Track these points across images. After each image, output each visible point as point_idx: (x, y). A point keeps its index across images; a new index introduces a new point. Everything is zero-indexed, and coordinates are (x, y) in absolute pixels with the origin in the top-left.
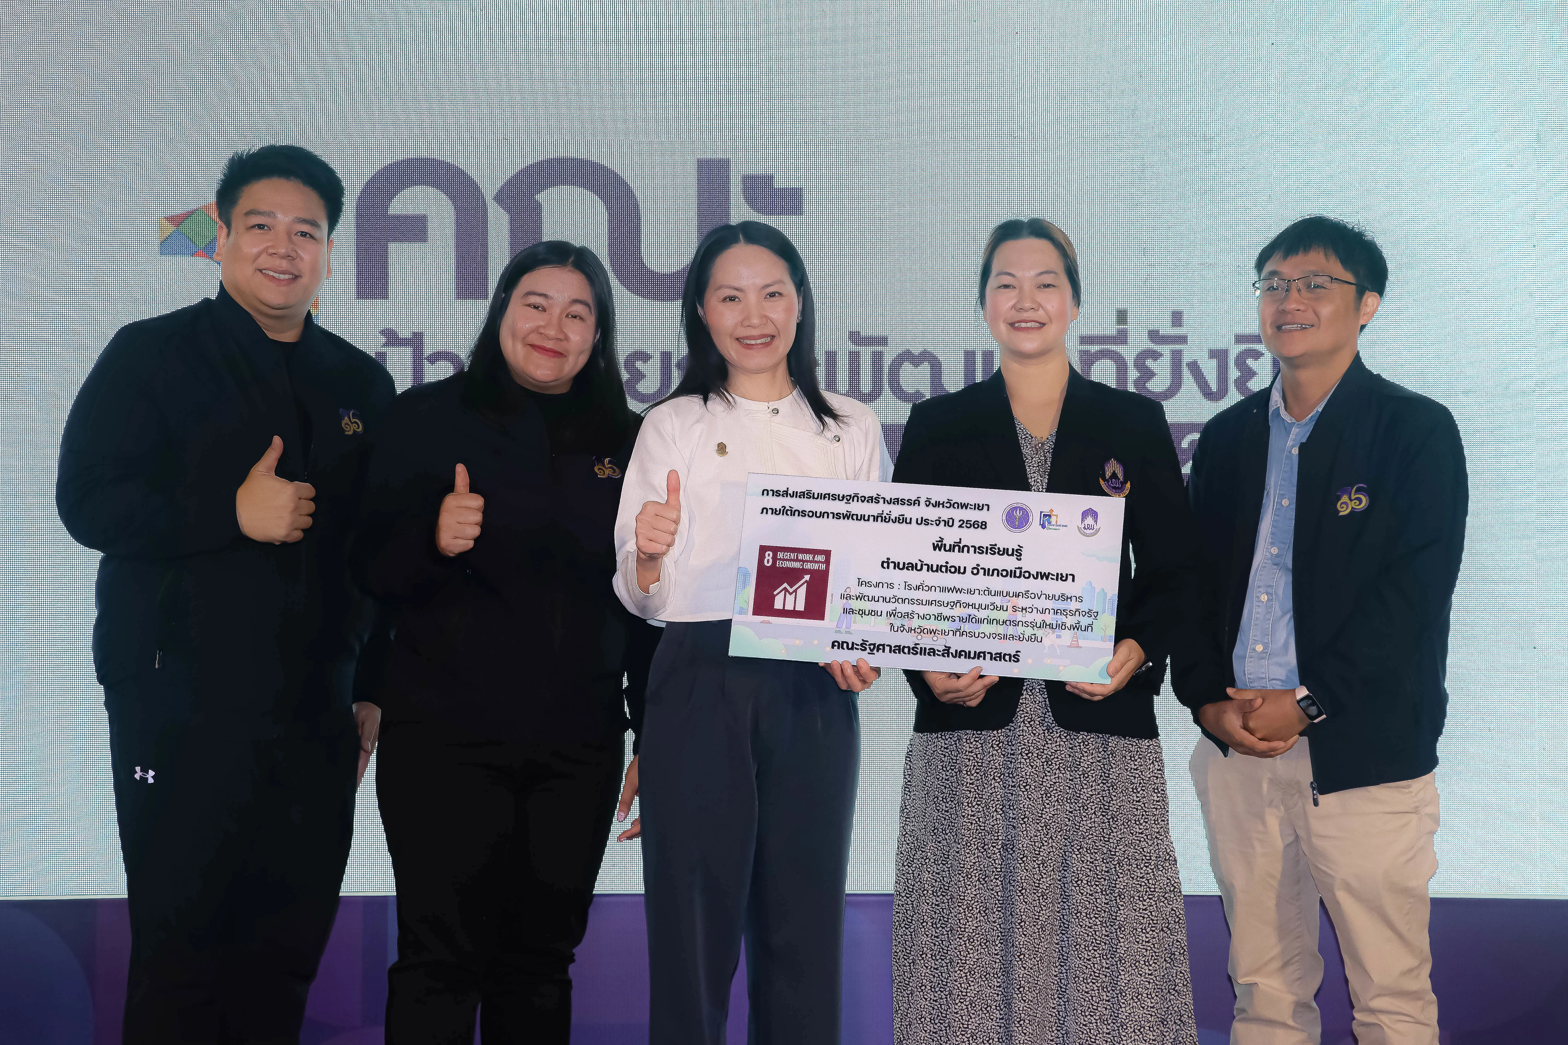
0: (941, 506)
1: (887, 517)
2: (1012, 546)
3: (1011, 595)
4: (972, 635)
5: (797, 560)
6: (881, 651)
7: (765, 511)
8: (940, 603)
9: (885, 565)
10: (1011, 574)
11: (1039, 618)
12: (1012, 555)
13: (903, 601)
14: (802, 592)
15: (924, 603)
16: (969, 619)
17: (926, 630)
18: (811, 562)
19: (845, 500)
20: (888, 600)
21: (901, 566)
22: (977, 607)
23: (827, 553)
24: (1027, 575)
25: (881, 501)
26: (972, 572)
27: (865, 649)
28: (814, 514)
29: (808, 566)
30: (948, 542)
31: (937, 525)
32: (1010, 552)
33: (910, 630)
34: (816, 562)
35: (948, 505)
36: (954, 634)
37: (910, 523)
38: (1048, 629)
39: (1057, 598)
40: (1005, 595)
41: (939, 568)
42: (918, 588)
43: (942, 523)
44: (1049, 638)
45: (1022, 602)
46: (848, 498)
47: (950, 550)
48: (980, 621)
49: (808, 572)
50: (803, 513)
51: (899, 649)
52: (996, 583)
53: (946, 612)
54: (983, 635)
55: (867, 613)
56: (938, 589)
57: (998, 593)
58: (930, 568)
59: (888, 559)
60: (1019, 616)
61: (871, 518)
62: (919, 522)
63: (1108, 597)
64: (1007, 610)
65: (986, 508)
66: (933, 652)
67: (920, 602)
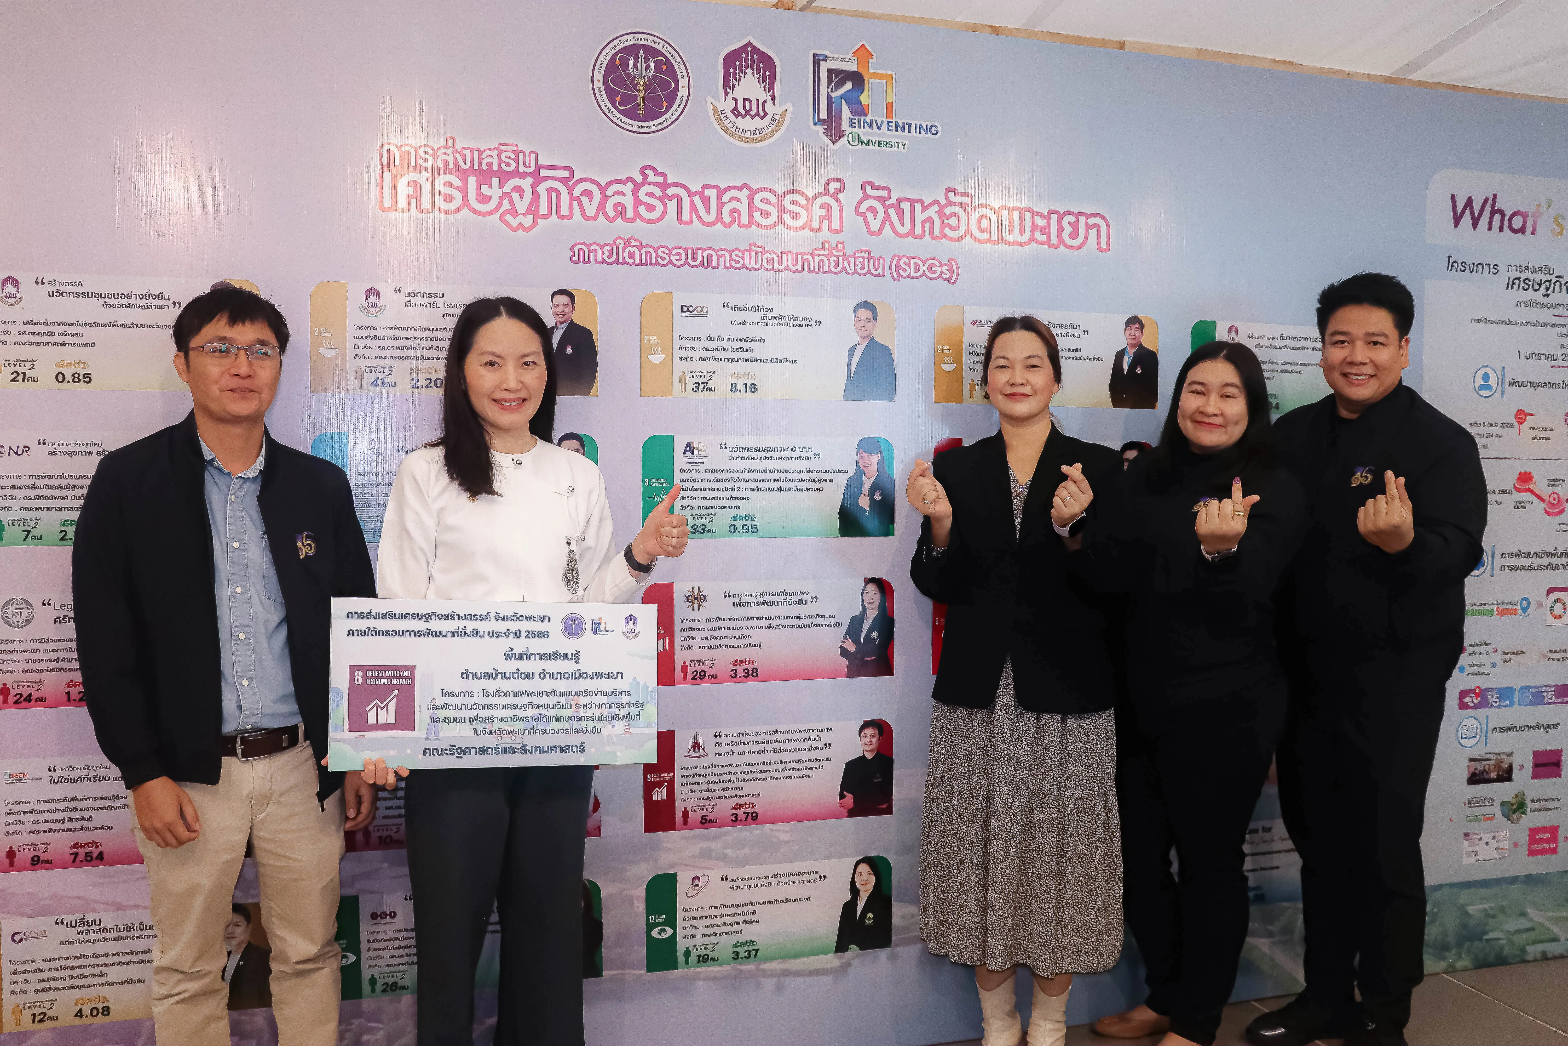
0: (509, 620)
1: (463, 632)
2: (571, 651)
3: (573, 694)
4: (543, 732)
5: (385, 677)
6: (467, 754)
7: (351, 632)
8: (515, 707)
9: (465, 676)
10: (571, 676)
11: (597, 712)
12: (571, 659)
13: (483, 708)
14: (392, 706)
15: (501, 707)
16: (541, 718)
17: (504, 732)
18: (398, 677)
19: (424, 619)
20: (469, 708)
21: (479, 676)
22: (546, 707)
23: (412, 669)
24: (585, 676)
25: (457, 617)
26: (540, 677)
27: (454, 754)
28: (395, 633)
29: (396, 682)
30: (517, 651)
31: (507, 637)
32: (570, 657)
33: (491, 732)
34: (403, 678)
35: (515, 618)
36: (529, 733)
37: (483, 636)
38: (605, 722)
39: (610, 694)
40: (568, 694)
41: (511, 675)
42: (494, 694)
43: (511, 635)
44: (607, 729)
45: (583, 700)
46: (427, 616)
47: (519, 659)
48: (550, 719)
49: (394, 687)
50: (387, 633)
51: (482, 751)
52: (561, 685)
53: (521, 713)
54: (553, 732)
55: (452, 721)
56: (512, 694)
57: (563, 694)
58: (504, 676)
59: (467, 670)
60: (581, 712)
61: (449, 634)
62: (491, 635)
63: (650, 689)
64: (571, 708)
65: (546, 619)
66: (512, 750)
67: (497, 707)
